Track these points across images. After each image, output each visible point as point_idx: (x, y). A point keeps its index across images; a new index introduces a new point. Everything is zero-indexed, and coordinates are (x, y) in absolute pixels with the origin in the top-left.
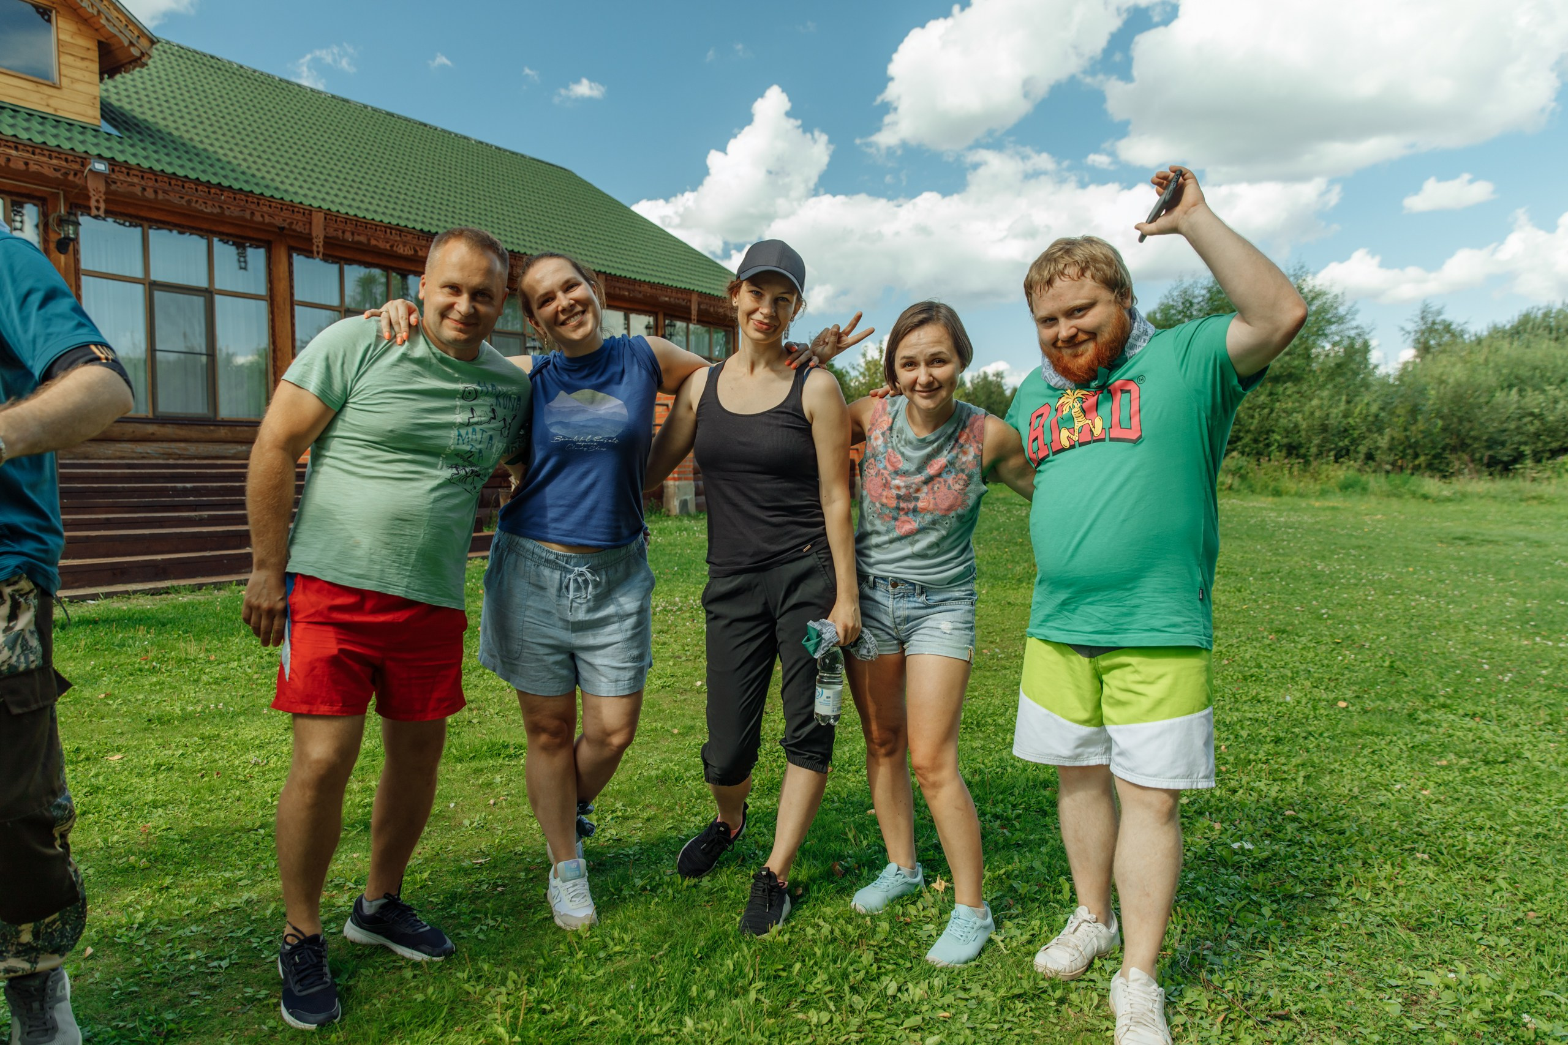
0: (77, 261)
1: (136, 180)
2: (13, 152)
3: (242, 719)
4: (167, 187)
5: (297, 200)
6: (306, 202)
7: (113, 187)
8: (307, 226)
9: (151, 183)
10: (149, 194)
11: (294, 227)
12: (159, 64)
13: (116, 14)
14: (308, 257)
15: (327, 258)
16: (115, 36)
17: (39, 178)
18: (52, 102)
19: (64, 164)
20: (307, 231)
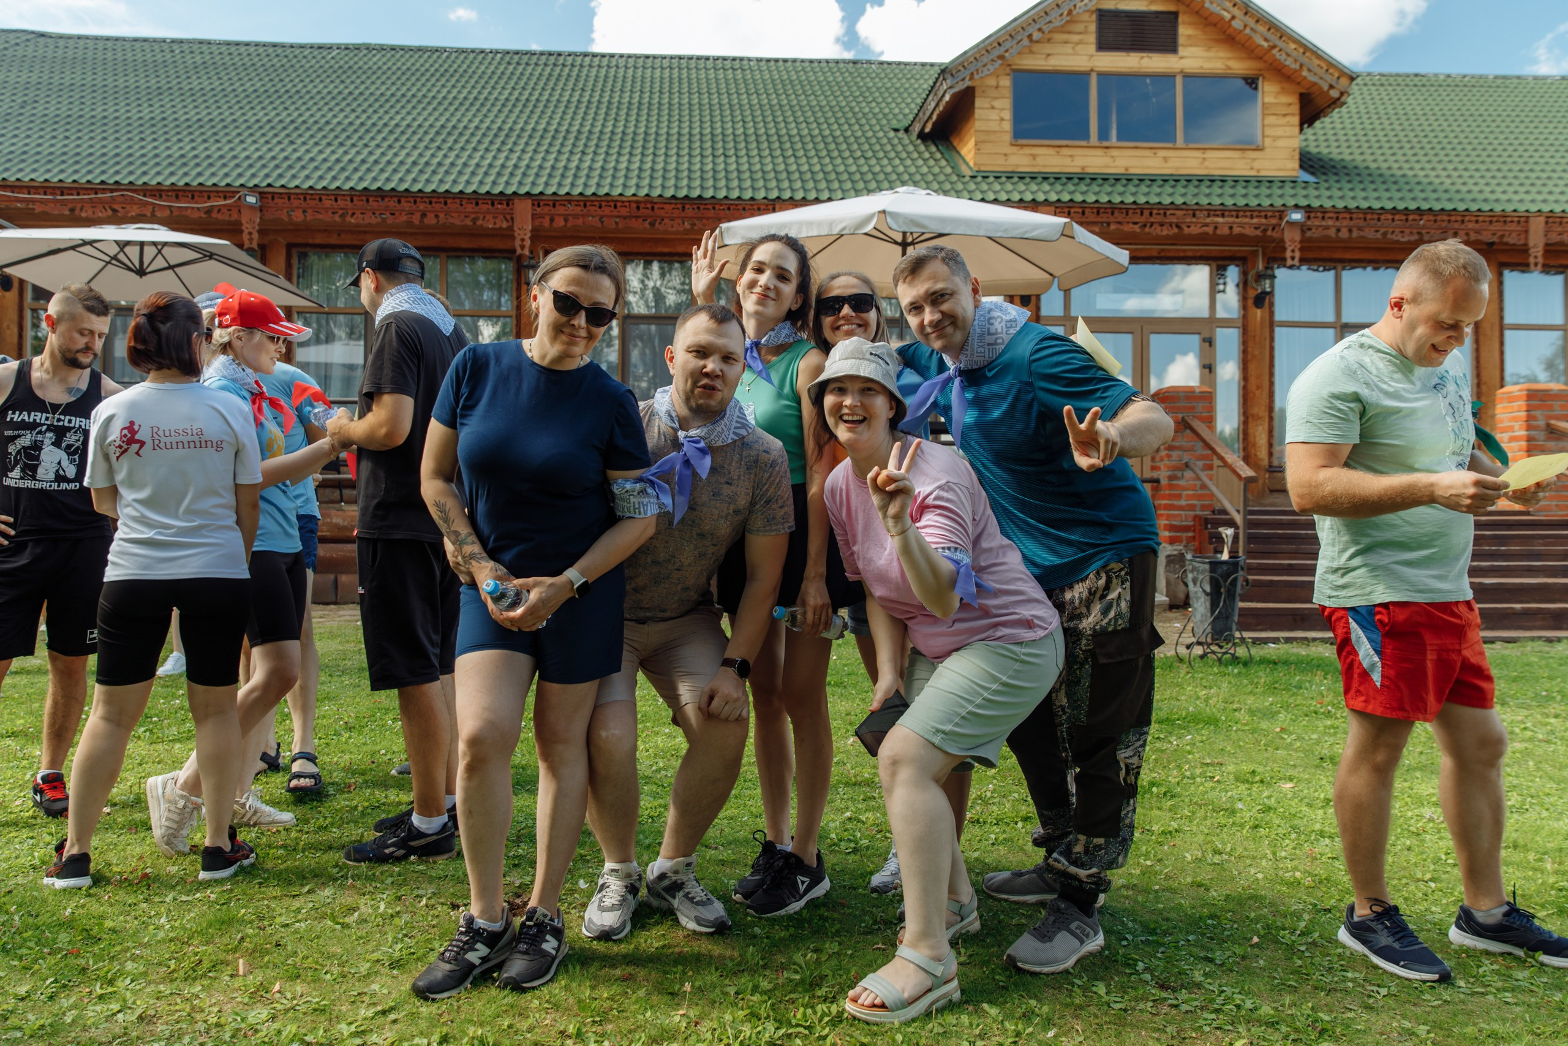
0: (1272, 313)
1: (1330, 223)
2: (1220, 220)
3: (1418, 774)
4: (1362, 223)
5: (1509, 208)
6: (1522, 208)
7: (1308, 234)
8: (1523, 236)
9: (1345, 223)
10: (1344, 234)
11: (1505, 240)
12: (1359, 99)
13: (1317, 62)
14: (1523, 272)
15: (1547, 269)
16: (1315, 84)
17: (1242, 239)
18: (1257, 165)
19: (1263, 221)
20: (1522, 242)
